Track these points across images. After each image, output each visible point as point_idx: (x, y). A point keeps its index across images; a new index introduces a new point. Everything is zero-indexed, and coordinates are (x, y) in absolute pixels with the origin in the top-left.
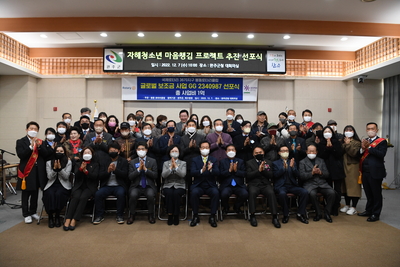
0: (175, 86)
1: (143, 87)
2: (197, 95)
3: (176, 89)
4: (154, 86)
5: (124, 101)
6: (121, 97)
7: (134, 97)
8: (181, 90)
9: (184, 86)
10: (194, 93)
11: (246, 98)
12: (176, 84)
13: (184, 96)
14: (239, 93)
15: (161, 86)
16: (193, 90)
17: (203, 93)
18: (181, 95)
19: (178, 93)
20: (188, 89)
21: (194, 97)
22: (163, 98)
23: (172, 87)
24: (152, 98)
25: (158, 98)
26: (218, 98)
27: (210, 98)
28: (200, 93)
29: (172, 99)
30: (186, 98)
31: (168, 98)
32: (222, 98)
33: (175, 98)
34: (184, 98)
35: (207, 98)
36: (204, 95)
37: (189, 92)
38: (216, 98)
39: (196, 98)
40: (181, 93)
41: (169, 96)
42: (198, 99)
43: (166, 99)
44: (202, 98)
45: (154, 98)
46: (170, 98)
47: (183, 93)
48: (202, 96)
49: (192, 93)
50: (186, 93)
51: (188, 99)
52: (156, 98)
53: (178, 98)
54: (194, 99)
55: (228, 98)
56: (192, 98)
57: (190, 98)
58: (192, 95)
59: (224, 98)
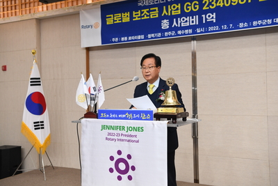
0: (161, 11)
1: (109, 22)
2: (201, 25)
3: (161, 18)
4: (126, 18)
5: (88, 49)
6: (81, 43)
7: (97, 42)
8: (171, 18)
9: (175, 10)
10: (195, 20)
12: (160, 7)
15: (137, 16)
16: (192, 14)
17: (212, 17)
18: (170, 29)
19: (165, 24)
20: (183, 14)
21: (194, 28)
22: (141, 37)
23: (155, 14)
24: (123, 39)
25: (133, 38)
26: (246, 24)
27: (228, 26)
28: (206, 19)
29: (156, 38)
30: (179, 32)
31: (149, 36)
32: (255, 23)
33: (160, 34)
34: (176, 32)
35: (220, 27)
36: (214, 21)
37: (186, 19)
38: (241, 25)
39: (198, 31)
40: (171, 23)
41: (151, 33)
42: (201, 32)
43: (146, 38)
44: (211, 29)
45: (126, 38)
46: (153, 35)
47: (175, 23)
48: (211, 24)
49: (191, 20)
50: (179, 22)
51: (185, 34)
52: (130, 38)
53: (166, 34)
54: (194, 32)
55: (269, 21)
56: (191, 31)
57: (187, 31)
58: (191, 24)
59: (260, 22)
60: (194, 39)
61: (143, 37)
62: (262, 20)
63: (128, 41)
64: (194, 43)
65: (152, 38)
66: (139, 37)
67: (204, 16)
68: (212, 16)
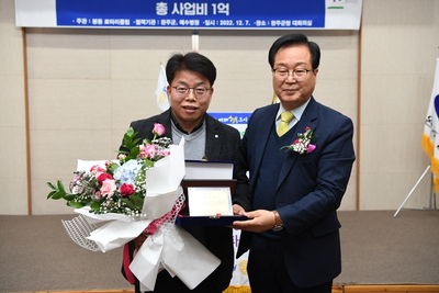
2: (210, 15)
5: (25, 30)
6: (13, 18)
7: (50, 19)
8: (170, 2)
10: (203, 9)
11: (332, 21)
13: (178, 17)
14: (315, 9)
17: (224, 9)
18: (169, 16)
19: (161, 9)
21: (202, 18)
22: (124, 22)
24: (95, 21)
25: (112, 21)
26: (264, 23)
27: (244, 22)
28: (217, 10)
29: (147, 25)
30: (182, 22)
31: (138, 22)
32: (273, 23)
33: (153, 22)
34: (178, 22)
35: (234, 22)
36: (228, 14)
37: (190, 6)
38: (258, 23)
39: (207, 23)
40: (170, 8)
41: (141, 18)
42: (211, 26)
43: (132, 24)
44: (223, 22)
45: (100, 21)
46: (143, 21)
47: (175, 9)
48: (223, 16)
49: (198, 8)
50: (182, 9)
51: (189, 25)
52: (107, 22)
53: (163, 22)
54: (202, 25)
55: (288, 23)
56: (197, 22)
57: (192, 22)
58: (198, 13)
59: (278, 22)
60: (195, 32)
61: (127, 22)
62: (281, 19)
63: (103, 25)
64: (195, 38)
65: (142, 25)
66: (122, 22)
67: (214, 5)
68: (224, 7)
